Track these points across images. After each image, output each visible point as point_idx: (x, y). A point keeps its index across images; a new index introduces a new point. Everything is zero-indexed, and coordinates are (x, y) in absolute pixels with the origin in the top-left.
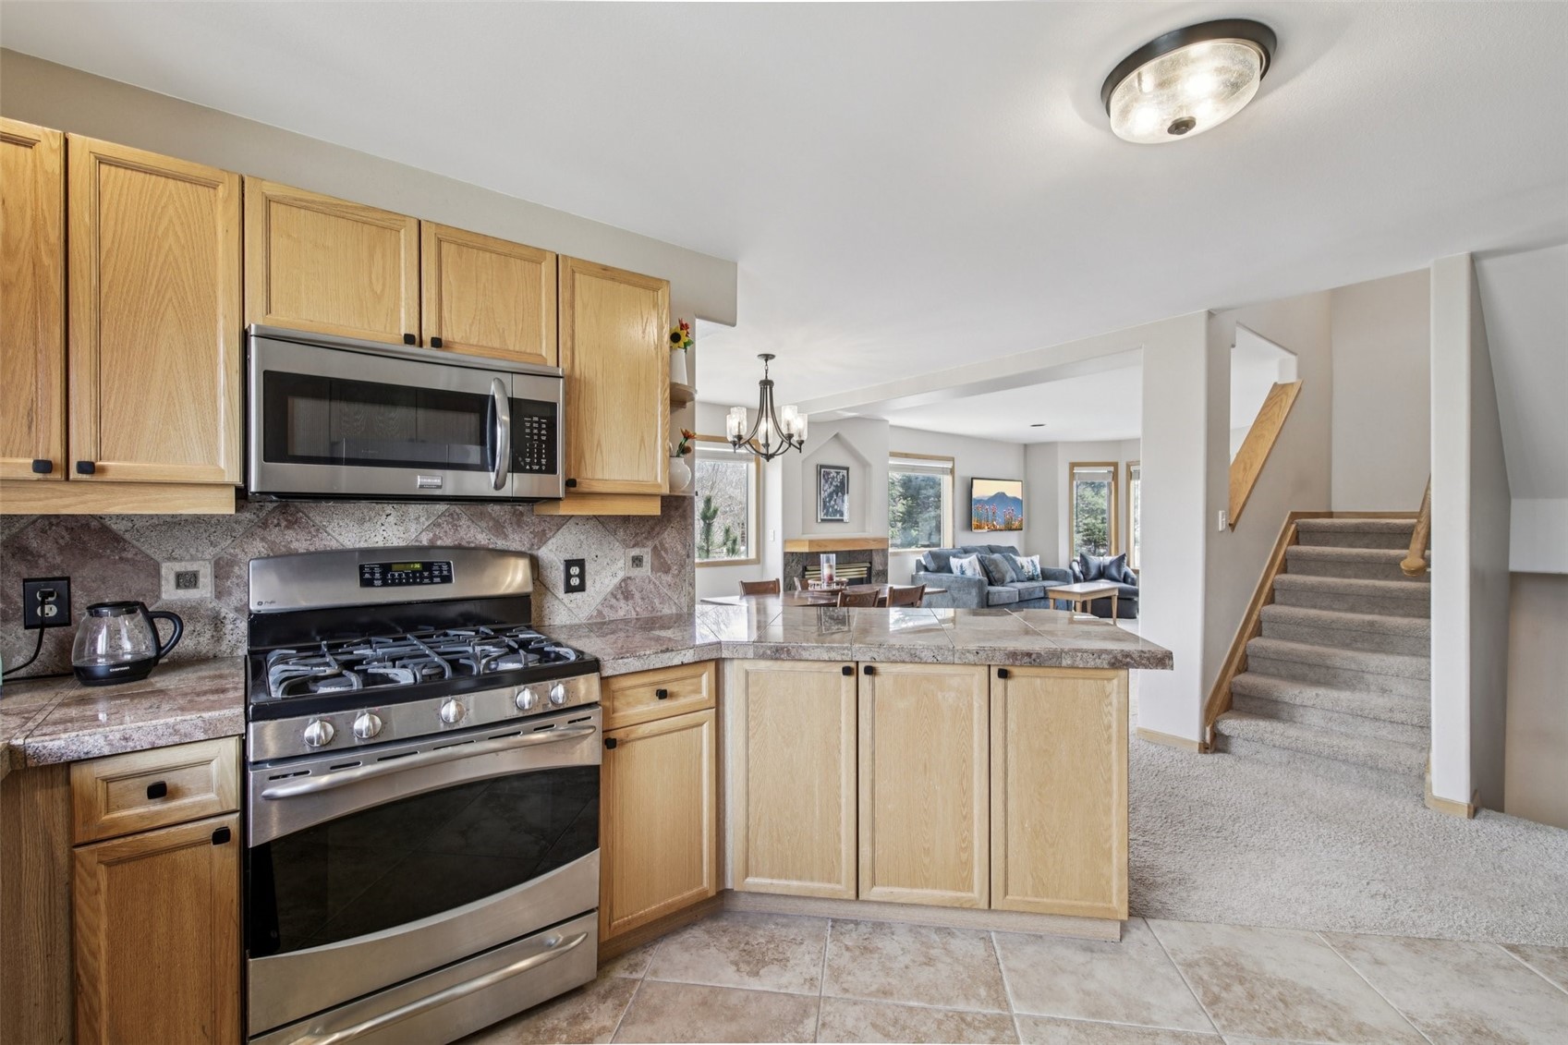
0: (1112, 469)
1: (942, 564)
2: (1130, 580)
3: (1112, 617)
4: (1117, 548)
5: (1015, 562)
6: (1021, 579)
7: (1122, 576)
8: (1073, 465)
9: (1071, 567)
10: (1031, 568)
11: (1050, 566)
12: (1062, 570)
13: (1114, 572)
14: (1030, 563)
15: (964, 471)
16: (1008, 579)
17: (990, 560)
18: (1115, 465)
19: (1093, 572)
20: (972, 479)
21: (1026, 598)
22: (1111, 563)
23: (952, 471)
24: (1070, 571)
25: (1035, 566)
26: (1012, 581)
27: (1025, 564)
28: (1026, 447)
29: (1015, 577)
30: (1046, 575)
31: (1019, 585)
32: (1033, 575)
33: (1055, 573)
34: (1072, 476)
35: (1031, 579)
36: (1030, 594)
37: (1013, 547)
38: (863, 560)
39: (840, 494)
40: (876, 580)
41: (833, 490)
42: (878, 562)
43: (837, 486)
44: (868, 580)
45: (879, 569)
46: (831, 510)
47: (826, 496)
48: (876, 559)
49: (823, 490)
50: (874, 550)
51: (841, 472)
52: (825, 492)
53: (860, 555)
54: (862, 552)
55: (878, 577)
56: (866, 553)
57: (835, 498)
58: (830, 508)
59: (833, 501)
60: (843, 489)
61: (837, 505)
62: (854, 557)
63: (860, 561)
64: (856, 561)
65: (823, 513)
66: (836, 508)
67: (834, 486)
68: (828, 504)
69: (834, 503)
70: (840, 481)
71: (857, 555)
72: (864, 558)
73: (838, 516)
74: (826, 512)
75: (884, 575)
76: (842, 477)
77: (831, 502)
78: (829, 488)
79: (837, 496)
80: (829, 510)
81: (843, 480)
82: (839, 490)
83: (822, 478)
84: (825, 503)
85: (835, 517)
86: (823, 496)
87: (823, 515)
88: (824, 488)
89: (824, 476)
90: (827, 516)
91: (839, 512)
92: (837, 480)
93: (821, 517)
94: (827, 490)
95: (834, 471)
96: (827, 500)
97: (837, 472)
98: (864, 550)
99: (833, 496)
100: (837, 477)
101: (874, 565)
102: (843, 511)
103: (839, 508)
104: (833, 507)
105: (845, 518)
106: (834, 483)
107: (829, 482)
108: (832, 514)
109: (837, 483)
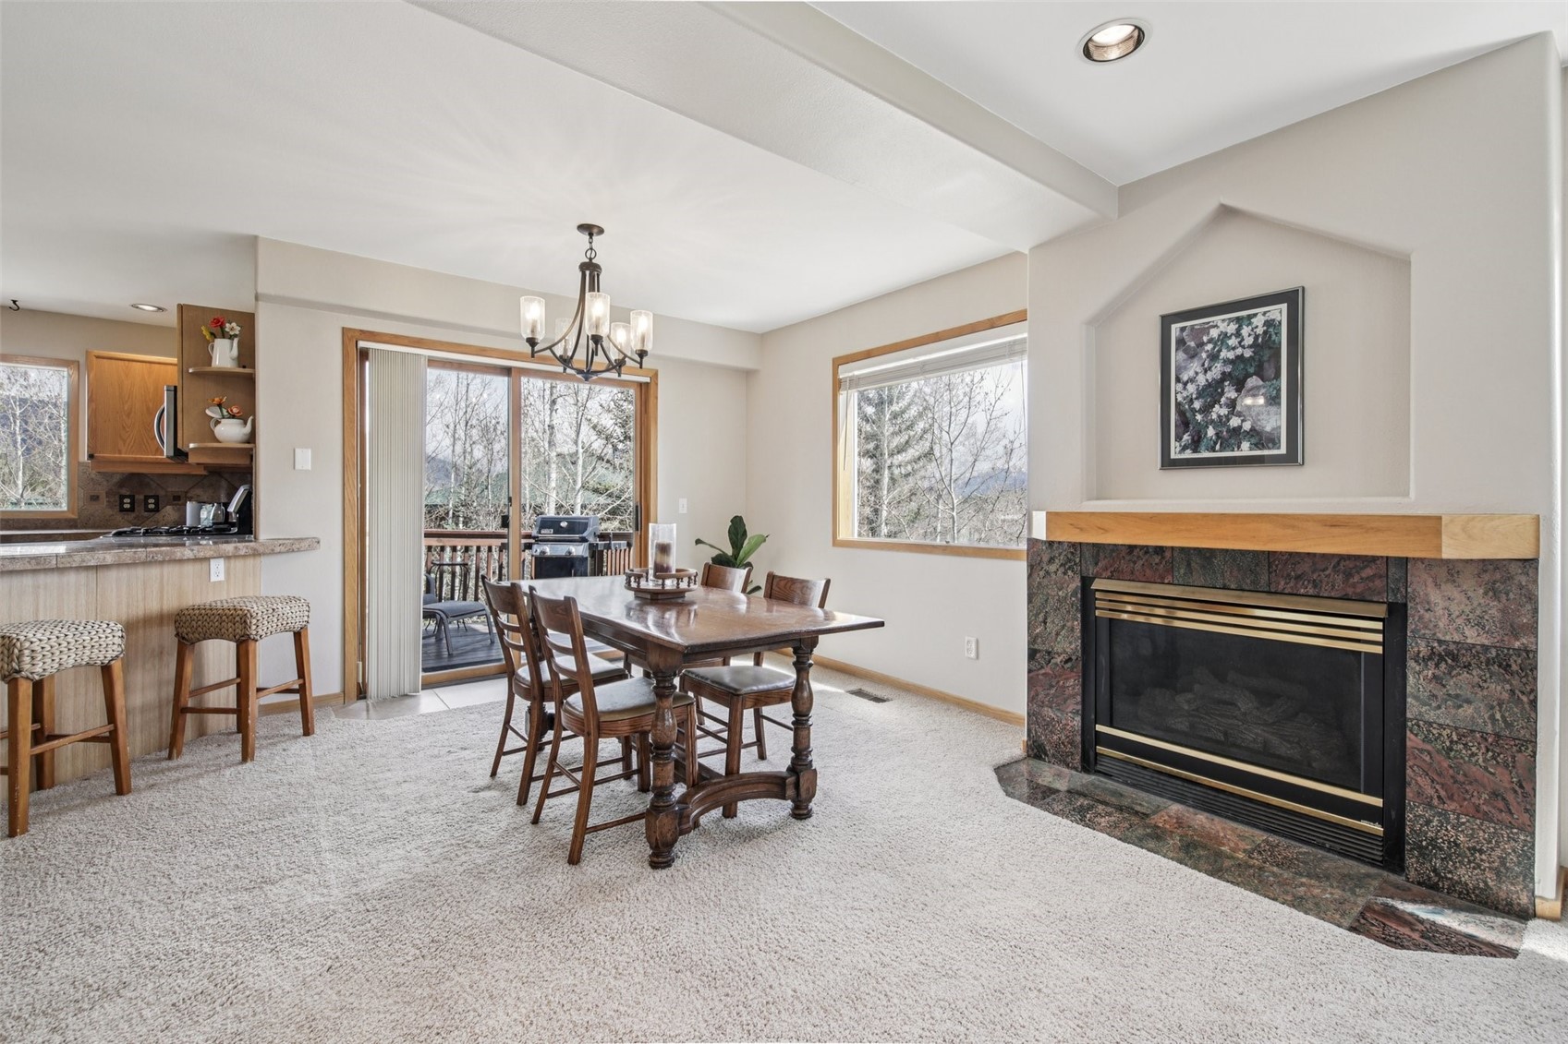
38: (1350, 591)
39: (1253, 381)
40: (1435, 676)
41: (1223, 373)
42: (1455, 610)
43: (1240, 358)
44: (1389, 666)
45: (1457, 638)
46: (1211, 432)
47: (1192, 394)
48: (1435, 596)
49: (1178, 380)
50: (1422, 560)
51: (1255, 315)
52: (1185, 384)
53: (1327, 573)
54: (1342, 563)
55: (1452, 668)
56: (1363, 568)
57: (1229, 396)
58: (1211, 427)
59: (1221, 407)
60: (1266, 365)
61: (1239, 415)
62: (1298, 578)
63: (1333, 594)
64: (1311, 592)
65: (1178, 444)
66: (1236, 425)
67: (1224, 361)
68: (1199, 417)
69: (1224, 411)
70: (1251, 343)
71: (1313, 572)
72: (1354, 586)
73: (1245, 449)
74: (1193, 439)
75: (1495, 668)
76: (1265, 328)
77: (1214, 409)
78: (1206, 371)
79: (1239, 390)
80: (1206, 434)
81: (1270, 336)
82: (1251, 370)
83: (1177, 350)
84: (1188, 415)
85: (1233, 450)
86: (1180, 399)
87: (1178, 449)
88: (1181, 376)
89: (1181, 342)
90: (1195, 451)
91: (1252, 436)
92: (1240, 343)
93: (1173, 456)
94: (1192, 380)
95: (1223, 320)
96: (1197, 405)
97: (1238, 320)
98: (1349, 557)
99: (1223, 391)
100: (1238, 334)
101: (1421, 618)
102: (1270, 433)
103: (1250, 422)
104: (1222, 422)
105: (1283, 450)
106: (1224, 354)
107: (1204, 355)
108: (1215, 443)
109: (1239, 351)
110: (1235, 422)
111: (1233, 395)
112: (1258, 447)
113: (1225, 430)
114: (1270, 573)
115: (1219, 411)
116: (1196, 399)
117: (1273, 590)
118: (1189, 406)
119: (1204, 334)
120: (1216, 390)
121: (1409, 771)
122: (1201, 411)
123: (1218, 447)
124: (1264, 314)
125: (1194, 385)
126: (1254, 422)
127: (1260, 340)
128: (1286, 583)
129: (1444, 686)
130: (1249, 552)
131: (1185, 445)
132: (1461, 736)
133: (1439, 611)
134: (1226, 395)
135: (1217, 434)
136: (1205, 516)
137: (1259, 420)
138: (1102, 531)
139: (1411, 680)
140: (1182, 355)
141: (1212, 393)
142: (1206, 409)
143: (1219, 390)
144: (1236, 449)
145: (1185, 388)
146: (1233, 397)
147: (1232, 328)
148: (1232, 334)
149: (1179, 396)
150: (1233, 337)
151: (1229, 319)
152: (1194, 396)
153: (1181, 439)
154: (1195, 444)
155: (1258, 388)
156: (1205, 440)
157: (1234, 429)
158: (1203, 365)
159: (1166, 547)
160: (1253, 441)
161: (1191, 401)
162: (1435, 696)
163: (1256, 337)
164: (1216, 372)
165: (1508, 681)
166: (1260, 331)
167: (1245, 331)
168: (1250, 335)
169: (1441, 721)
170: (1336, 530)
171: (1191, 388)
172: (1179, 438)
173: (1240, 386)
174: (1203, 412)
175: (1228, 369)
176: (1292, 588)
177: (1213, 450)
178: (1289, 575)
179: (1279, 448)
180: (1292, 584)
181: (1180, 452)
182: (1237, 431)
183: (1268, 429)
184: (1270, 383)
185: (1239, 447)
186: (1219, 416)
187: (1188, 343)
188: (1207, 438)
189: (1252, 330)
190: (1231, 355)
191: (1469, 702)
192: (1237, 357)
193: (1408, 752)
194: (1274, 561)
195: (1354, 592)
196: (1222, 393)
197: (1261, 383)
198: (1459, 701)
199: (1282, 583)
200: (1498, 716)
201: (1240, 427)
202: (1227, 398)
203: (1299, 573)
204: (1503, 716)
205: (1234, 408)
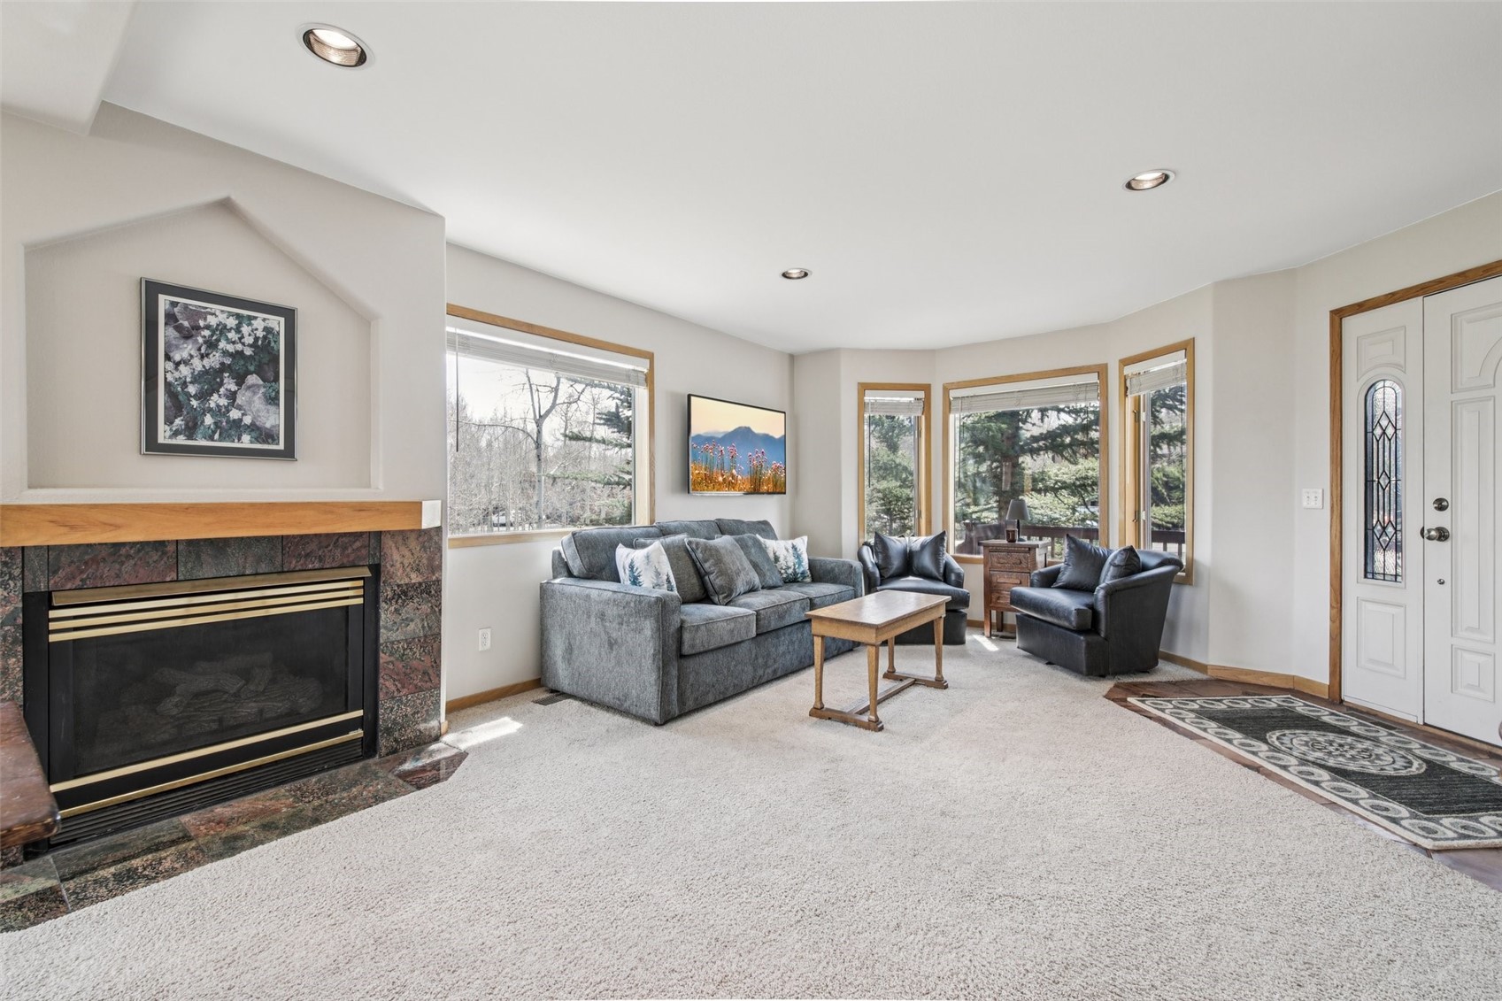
0: (921, 394)
1: (601, 558)
2: (953, 577)
3: (933, 643)
4: (929, 522)
5: (762, 549)
6: (771, 583)
7: (942, 570)
8: (864, 387)
9: (861, 558)
10: (791, 561)
11: (827, 559)
12: (844, 564)
13: (926, 561)
14: (787, 551)
15: (671, 381)
16: (741, 586)
17: (707, 549)
18: (926, 388)
19: (896, 563)
20: (689, 396)
21: (773, 626)
22: (923, 547)
23: (649, 380)
24: (857, 565)
25: (798, 557)
26: (752, 590)
27: (782, 554)
28: (792, 358)
29: (757, 580)
30: (818, 573)
31: (761, 600)
32: (795, 573)
33: (833, 570)
34: (862, 406)
35: (792, 580)
36: (781, 617)
37: (765, 523)
38: (345, 561)
39: (253, 379)
40: (396, 610)
41: (222, 364)
42: (406, 562)
43: (240, 354)
44: (367, 610)
45: (407, 581)
46: (209, 420)
47: (185, 377)
48: (396, 557)
49: (168, 358)
50: (389, 532)
51: (255, 318)
52: (177, 364)
53: (330, 548)
54: (341, 540)
55: (404, 601)
56: (355, 542)
57: (229, 387)
58: (208, 415)
59: (220, 396)
60: (266, 367)
61: (239, 408)
62: (307, 555)
63: (333, 565)
64: (317, 565)
65: (167, 428)
66: (236, 417)
67: (224, 352)
68: (194, 403)
69: (223, 402)
70: (251, 342)
71: (319, 549)
72: (348, 556)
73: (246, 441)
74: (187, 425)
75: (424, 595)
76: (265, 333)
77: (212, 398)
78: (202, 357)
79: (240, 383)
80: (203, 421)
81: (269, 342)
82: (252, 368)
83: (166, 324)
84: (180, 398)
85: (233, 441)
86: (170, 378)
87: (168, 433)
88: (172, 355)
89: (171, 318)
90: (190, 437)
91: (253, 430)
92: (240, 339)
93: (161, 440)
94: (186, 362)
95: (222, 311)
96: (192, 389)
97: (238, 316)
98: (345, 534)
99: (222, 381)
100: (238, 330)
101: (388, 572)
102: (269, 430)
103: (250, 417)
104: (219, 412)
105: (281, 446)
106: (222, 344)
107: (200, 340)
108: (214, 432)
109: (239, 347)
110: (235, 414)
111: (233, 387)
112: (258, 441)
113: (224, 420)
114: (283, 554)
115: (217, 400)
116: (190, 383)
117: (285, 570)
118: (183, 390)
119: (200, 318)
120: (215, 379)
121: (381, 681)
122: (195, 397)
123: (217, 436)
124: (264, 320)
125: (188, 368)
126: (254, 418)
127: (260, 342)
128: (297, 562)
129: (400, 614)
130: (264, 537)
131: (177, 430)
132: (409, 644)
133: (398, 565)
134: (225, 386)
135: (215, 423)
136: (252, 505)
137: (259, 416)
138: (112, 528)
139: (383, 616)
140: (172, 332)
141: (210, 381)
142: (203, 396)
143: (218, 380)
144: (236, 440)
145: (176, 369)
146: (233, 390)
147: (232, 322)
148: (231, 328)
149: (168, 375)
150: (233, 331)
151: (229, 312)
152: (188, 380)
153: (172, 423)
154: (191, 429)
155: (258, 386)
156: (202, 428)
157: (234, 420)
158: (199, 349)
159: (168, 541)
160: (254, 434)
161: (185, 384)
162: (395, 623)
163: (257, 339)
164: (214, 360)
165: (430, 601)
166: (260, 334)
167: (245, 329)
168: (250, 335)
169: (399, 638)
170: (363, 513)
171: (185, 371)
172: (169, 421)
173: (240, 381)
174: (200, 399)
175: (228, 361)
176: (302, 565)
177: (212, 439)
178: (299, 554)
179: (278, 444)
180: (302, 562)
181: (170, 437)
182: (237, 424)
183: (268, 425)
184: (269, 385)
185: (239, 439)
186: (218, 406)
187: (181, 322)
188: (205, 427)
189: (252, 331)
190: (231, 348)
191: (412, 620)
192: (237, 352)
193: (381, 667)
194: (288, 543)
195: (348, 561)
196: (221, 384)
197: (261, 382)
198: (408, 621)
199: (294, 562)
200: (426, 625)
201: (241, 420)
202: (226, 389)
203: (308, 551)
204: (428, 624)
205: (234, 400)
